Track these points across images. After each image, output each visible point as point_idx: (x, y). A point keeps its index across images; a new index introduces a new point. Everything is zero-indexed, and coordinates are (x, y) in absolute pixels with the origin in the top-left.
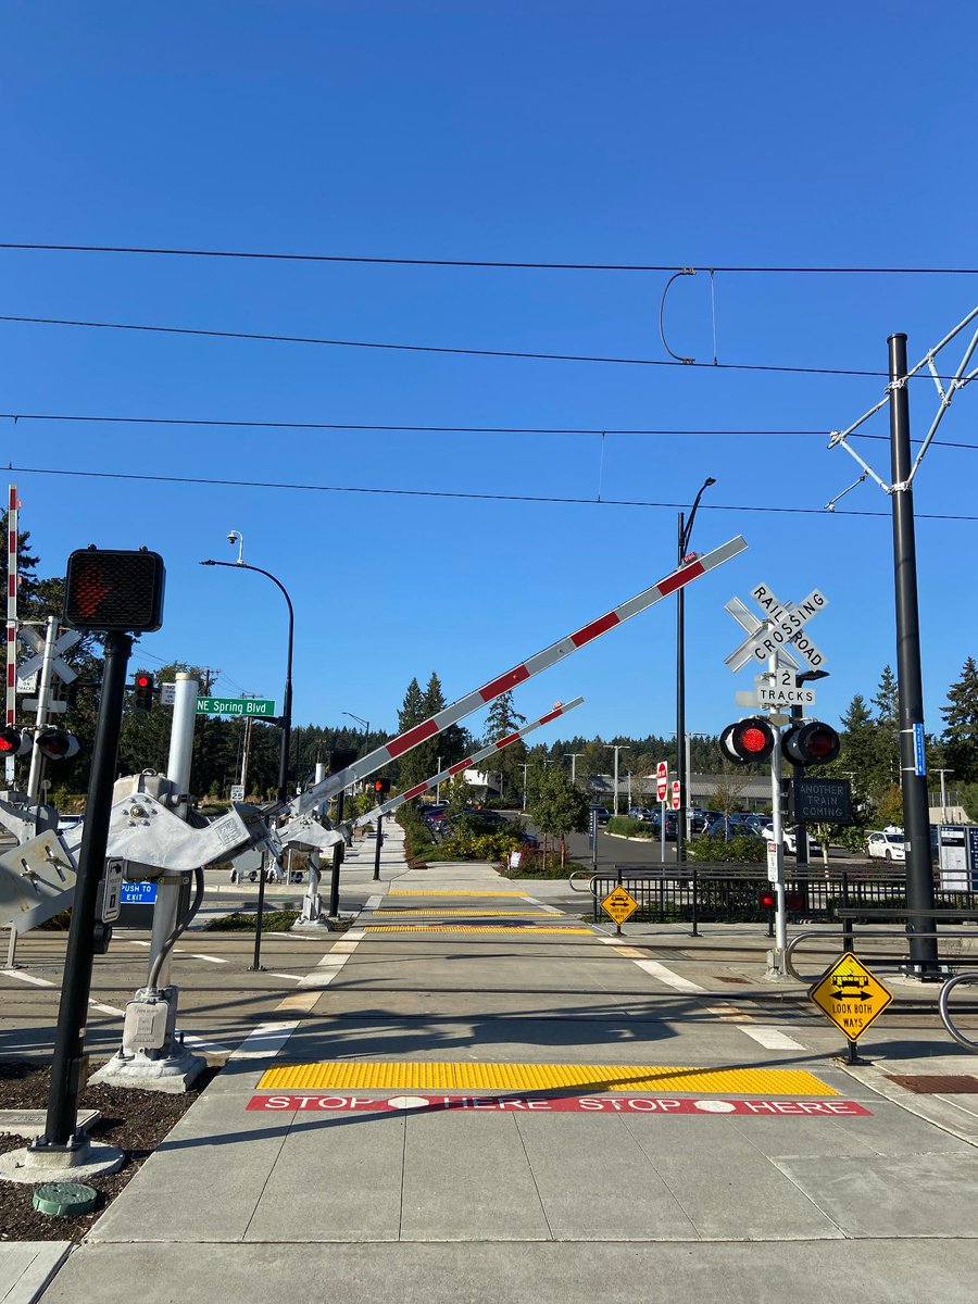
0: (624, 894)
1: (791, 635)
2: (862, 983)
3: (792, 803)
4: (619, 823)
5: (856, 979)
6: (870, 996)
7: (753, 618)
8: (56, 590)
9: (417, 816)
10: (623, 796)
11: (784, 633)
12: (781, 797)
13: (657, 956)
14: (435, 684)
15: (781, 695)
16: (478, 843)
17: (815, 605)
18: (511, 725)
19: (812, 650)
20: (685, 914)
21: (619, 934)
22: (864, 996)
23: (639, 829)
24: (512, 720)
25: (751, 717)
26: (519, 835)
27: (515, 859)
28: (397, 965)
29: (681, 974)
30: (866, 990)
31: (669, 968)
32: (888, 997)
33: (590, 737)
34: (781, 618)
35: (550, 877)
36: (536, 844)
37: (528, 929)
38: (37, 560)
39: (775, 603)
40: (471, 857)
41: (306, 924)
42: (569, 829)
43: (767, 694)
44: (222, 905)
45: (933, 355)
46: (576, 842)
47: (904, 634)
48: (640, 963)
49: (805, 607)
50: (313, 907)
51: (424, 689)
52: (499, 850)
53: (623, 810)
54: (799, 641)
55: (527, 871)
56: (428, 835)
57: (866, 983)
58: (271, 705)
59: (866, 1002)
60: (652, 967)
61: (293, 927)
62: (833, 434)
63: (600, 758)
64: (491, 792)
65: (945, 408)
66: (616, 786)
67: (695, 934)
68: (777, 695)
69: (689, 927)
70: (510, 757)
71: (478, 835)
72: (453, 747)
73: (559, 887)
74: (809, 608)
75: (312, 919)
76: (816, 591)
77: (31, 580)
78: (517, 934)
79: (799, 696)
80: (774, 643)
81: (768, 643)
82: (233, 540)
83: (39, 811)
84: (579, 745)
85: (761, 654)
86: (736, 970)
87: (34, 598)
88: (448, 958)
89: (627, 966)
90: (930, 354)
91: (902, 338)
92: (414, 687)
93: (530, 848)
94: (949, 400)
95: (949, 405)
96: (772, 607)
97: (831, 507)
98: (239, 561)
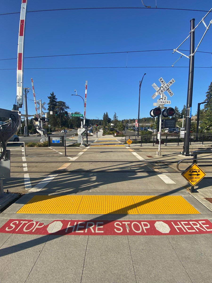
0: (130, 140)
1: (167, 89)
2: (198, 171)
3: (164, 124)
4: (129, 129)
5: (196, 170)
6: (199, 175)
7: (158, 87)
8: (60, 102)
9: (104, 129)
10: (130, 126)
11: (165, 88)
12: (162, 123)
13: (135, 151)
14: (107, 113)
15: (164, 102)
16: (111, 132)
17: (172, 82)
18: (116, 118)
19: (171, 92)
20: (140, 142)
21: (129, 146)
22: (198, 175)
23: (132, 130)
24: (116, 117)
25: (157, 107)
26: (117, 131)
27: (115, 134)
28: (91, 154)
29: (140, 155)
30: (199, 173)
31: (138, 154)
32: (205, 175)
33: (126, 119)
34: (165, 85)
35: (120, 137)
36: (119, 132)
37: (116, 146)
38: (57, 99)
39: (164, 82)
40: (110, 134)
41: (82, 145)
42: (123, 130)
43: (161, 102)
44: (72, 142)
45: (204, 19)
46: (123, 132)
47: (190, 88)
48: (133, 153)
49: (170, 83)
50: (83, 143)
51: (106, 114)
52: (114, 133)
53: (130, 128)
54: (168, 90)
55: (117, 136)
56: (105, 131)
57: (199, 171)
58: (82, 115)
59: (198, 176)
60: (135, 154)
61: (80, 146)
62: (174, 50)
63: (127, 122)
64: (114, 126)
65: (207, 30)
66: (129, 125)
67: (141, 146)
68: (163, 102)
69: (140, 144)
70: (116, 122)
71: (111, 131)
72: (109, 121)
73: (120, 138)
74: (171, 83)
75: (83, 145)
76: (173, 79)
77: (57, 101)
78: (113, 147)
79: (167, 102)
80: (163, 91)
81: (162, 91)
82: (75, 91)
83: (43, 130)
84: (125, 120)
85: (160, 93)
86: (150, 154)
87: (57, 104)
88: (101, 152)
89: (130, 153)
90: (203, 19)
91: (194, 20)
92: (104, 114)
93: (118, 133)
94: (209, 28)
95: (208, 29)
96: (163, 83)
97: (173, 66)
98: (76, 94)
